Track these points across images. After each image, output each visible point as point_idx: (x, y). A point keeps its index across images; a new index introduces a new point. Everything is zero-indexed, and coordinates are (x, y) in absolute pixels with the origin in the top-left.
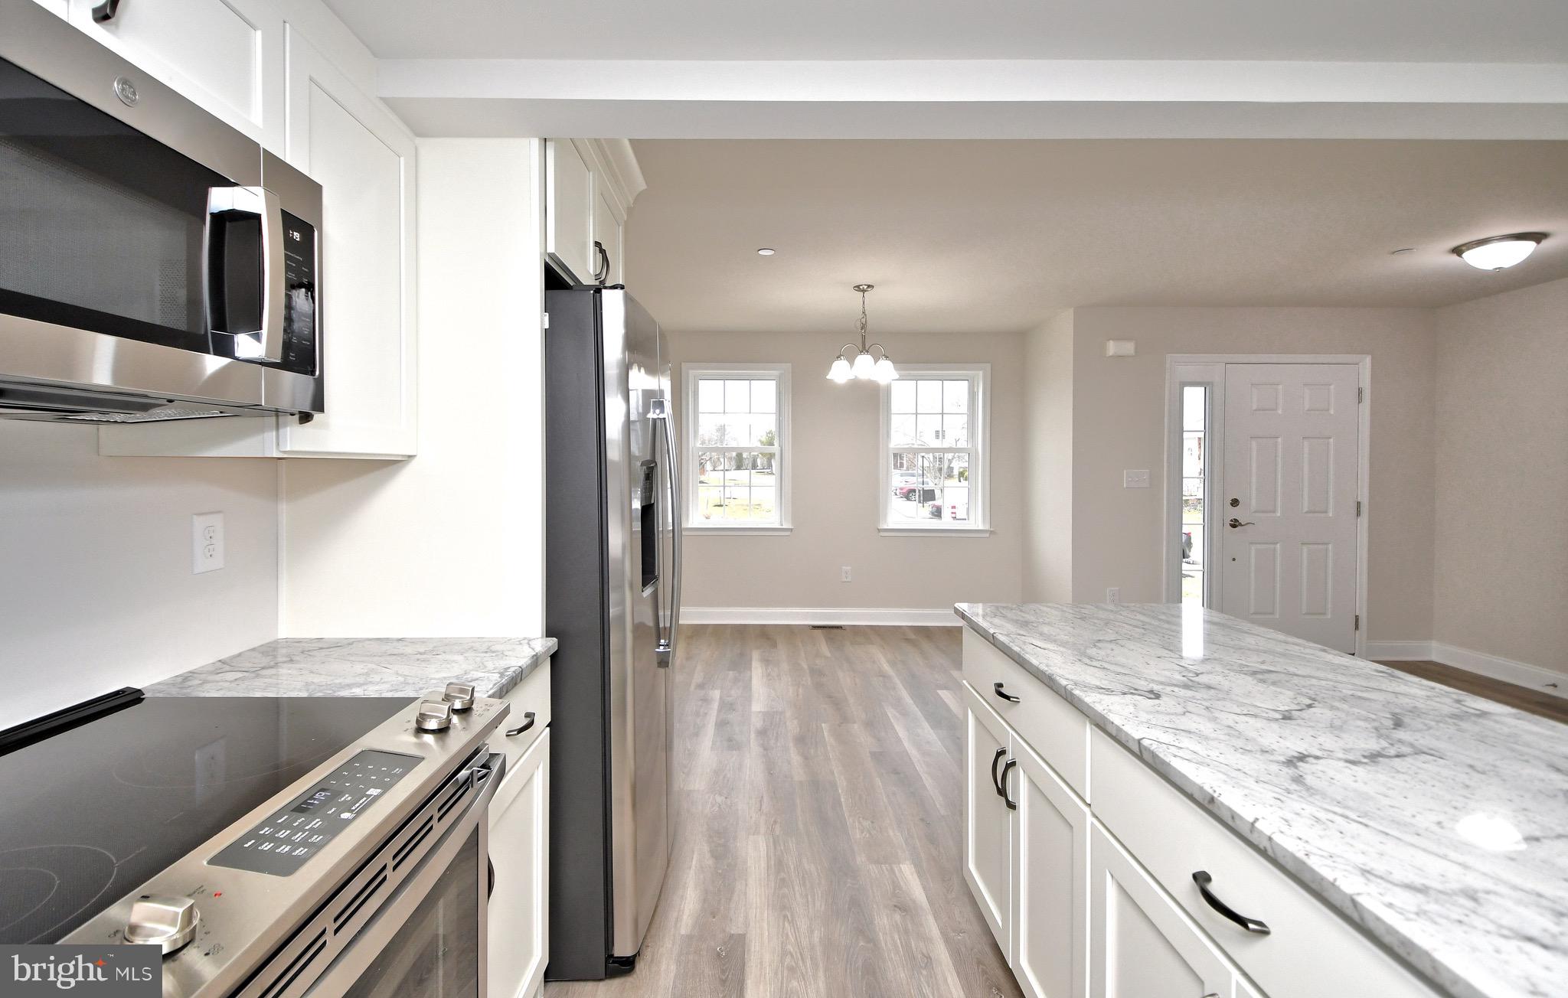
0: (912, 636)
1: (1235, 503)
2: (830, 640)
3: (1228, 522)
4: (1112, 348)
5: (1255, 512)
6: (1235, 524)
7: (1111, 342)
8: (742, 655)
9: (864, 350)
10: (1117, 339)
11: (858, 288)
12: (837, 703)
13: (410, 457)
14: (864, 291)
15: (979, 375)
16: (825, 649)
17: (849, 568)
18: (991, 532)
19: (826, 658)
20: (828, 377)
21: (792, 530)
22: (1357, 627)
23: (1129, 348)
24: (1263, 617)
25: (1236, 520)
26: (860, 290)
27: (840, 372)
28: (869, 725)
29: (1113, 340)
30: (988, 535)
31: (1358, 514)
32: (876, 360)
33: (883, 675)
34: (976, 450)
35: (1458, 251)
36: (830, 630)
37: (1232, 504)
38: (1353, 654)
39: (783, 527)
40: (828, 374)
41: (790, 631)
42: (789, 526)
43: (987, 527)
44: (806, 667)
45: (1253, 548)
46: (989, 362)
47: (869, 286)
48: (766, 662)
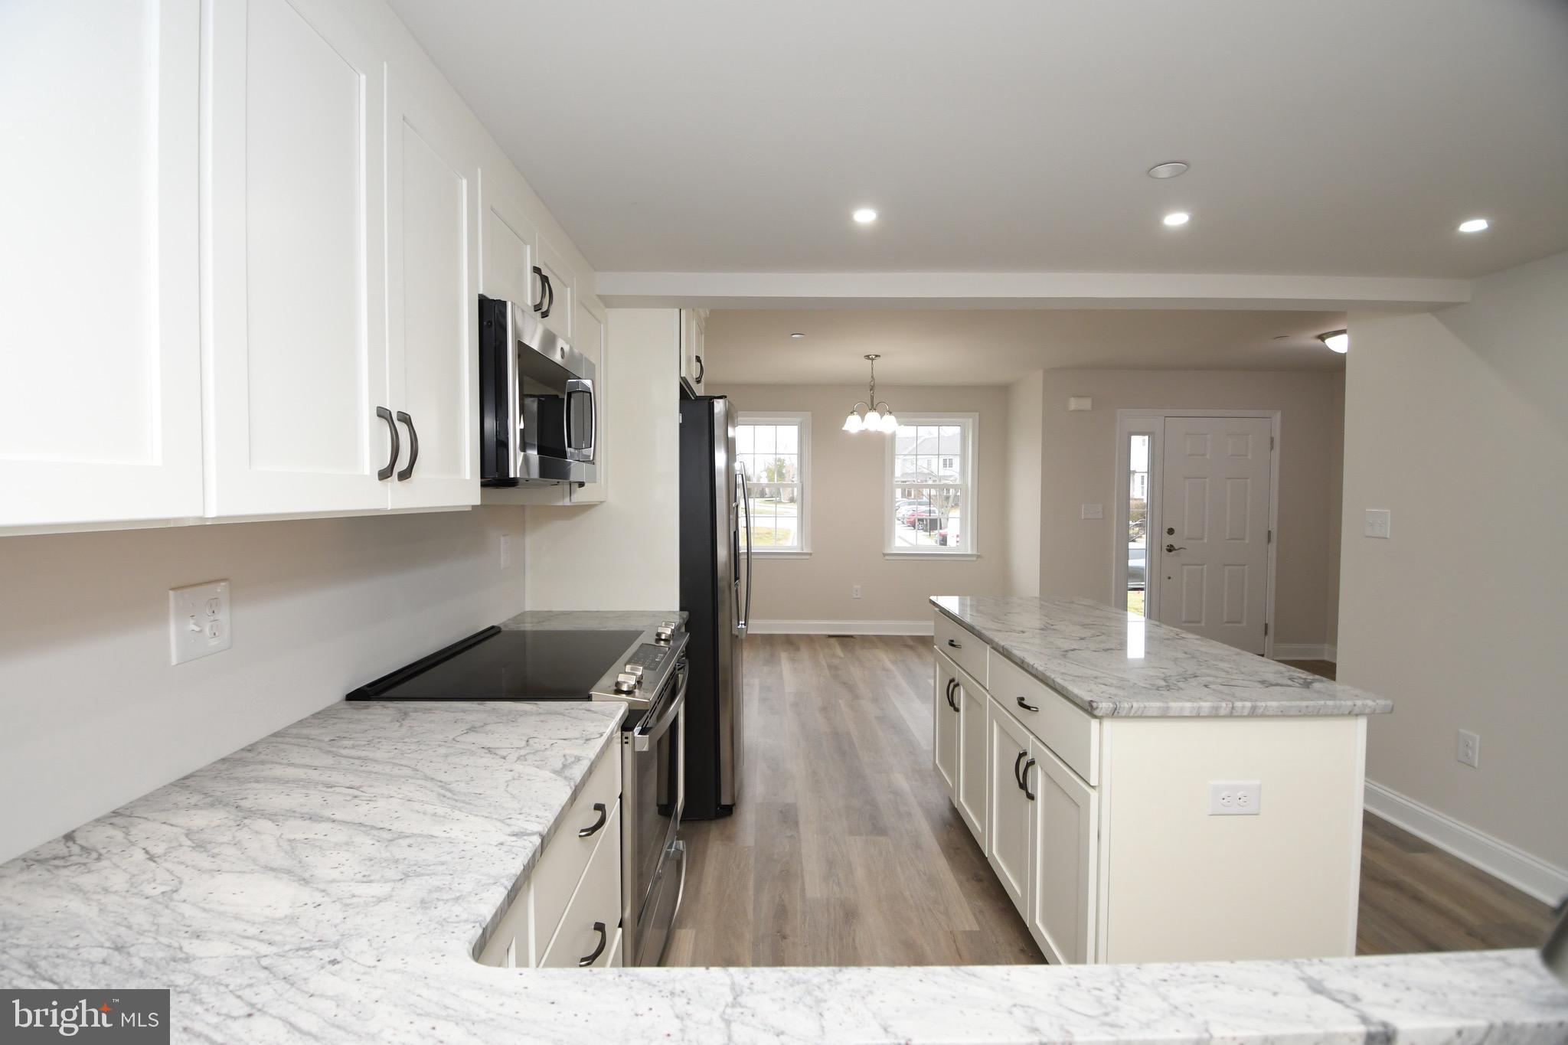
0: (911, 643)
1: (1171, 531)
2: (844, 646)
3: (1165, 548)
4: (1073, 404)
5: (1187, 539)
6: (1171, 549)
7: (1072, 399)
8: (772, 655)
9: (873, 408)
10: (1075, 396)
11: (868, 357)
12: (850, 688)
13: (601, 502)
14: (872, 359)
15: (970, 421)
16: (839, 651)
17: (859, 586)
18: (978, 557)
19: (841, 658)
20: (843, 429)
21: (811, 554)
22: (1266, 633)
23: (1086, 404)
24: (1192, 625)
25: (1171, 546)
26: (869, 359)
27: (853, 424)
28: (875, 700)
29: (1074, 397)
30: (975, 559)
31: (1269, 540)
32: (882, 415)
33: (885, 669)
34: (967, 485)
35: (1322, 338)
36: (844, 640)
37: (1168, 533)
38: (1263, 656)
39: (804, 551)
40: (843, 426)
41: (810, 639)
42: (810, 551)
43: (975, 552)
44: (825, 664)
45: (1186, 568)
46: (977, 411)
47: (876, 356)
48: (793, 660)
